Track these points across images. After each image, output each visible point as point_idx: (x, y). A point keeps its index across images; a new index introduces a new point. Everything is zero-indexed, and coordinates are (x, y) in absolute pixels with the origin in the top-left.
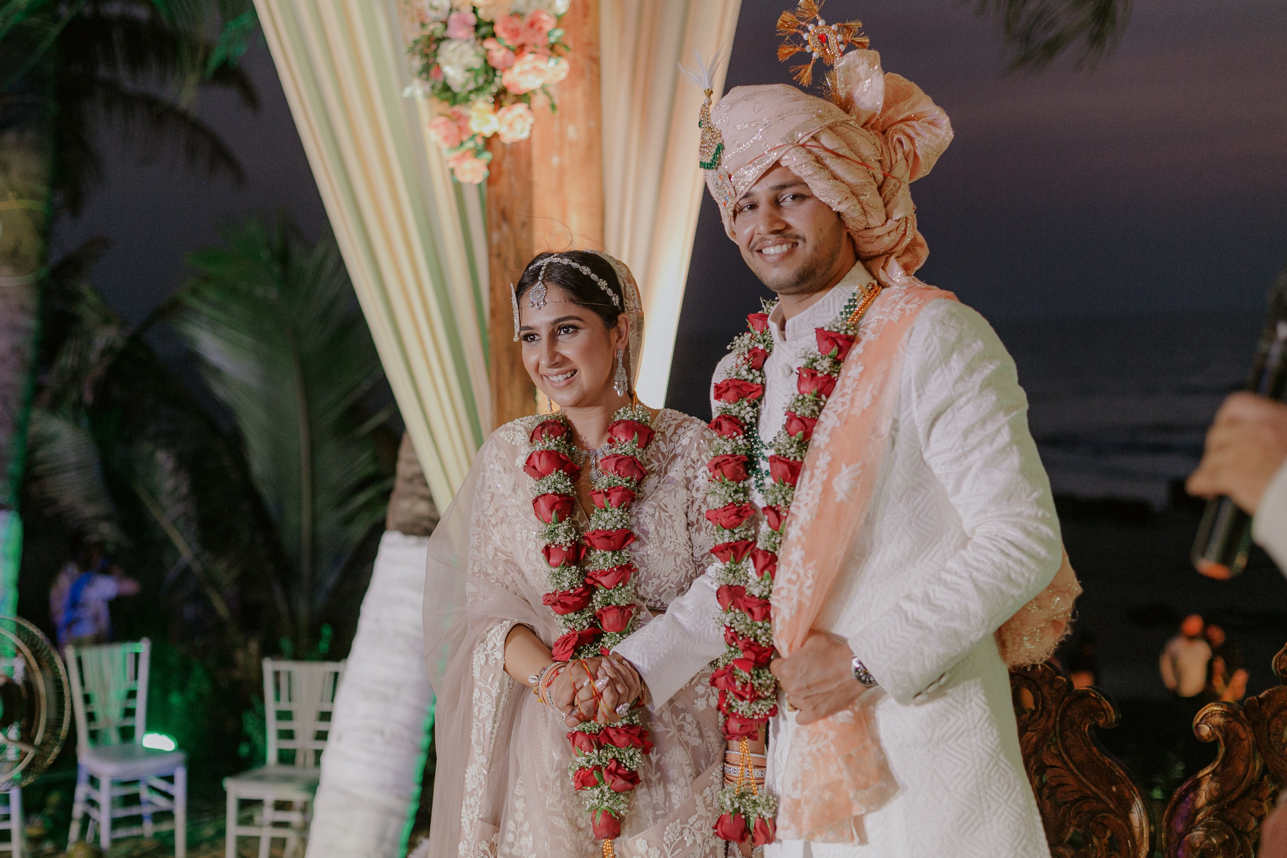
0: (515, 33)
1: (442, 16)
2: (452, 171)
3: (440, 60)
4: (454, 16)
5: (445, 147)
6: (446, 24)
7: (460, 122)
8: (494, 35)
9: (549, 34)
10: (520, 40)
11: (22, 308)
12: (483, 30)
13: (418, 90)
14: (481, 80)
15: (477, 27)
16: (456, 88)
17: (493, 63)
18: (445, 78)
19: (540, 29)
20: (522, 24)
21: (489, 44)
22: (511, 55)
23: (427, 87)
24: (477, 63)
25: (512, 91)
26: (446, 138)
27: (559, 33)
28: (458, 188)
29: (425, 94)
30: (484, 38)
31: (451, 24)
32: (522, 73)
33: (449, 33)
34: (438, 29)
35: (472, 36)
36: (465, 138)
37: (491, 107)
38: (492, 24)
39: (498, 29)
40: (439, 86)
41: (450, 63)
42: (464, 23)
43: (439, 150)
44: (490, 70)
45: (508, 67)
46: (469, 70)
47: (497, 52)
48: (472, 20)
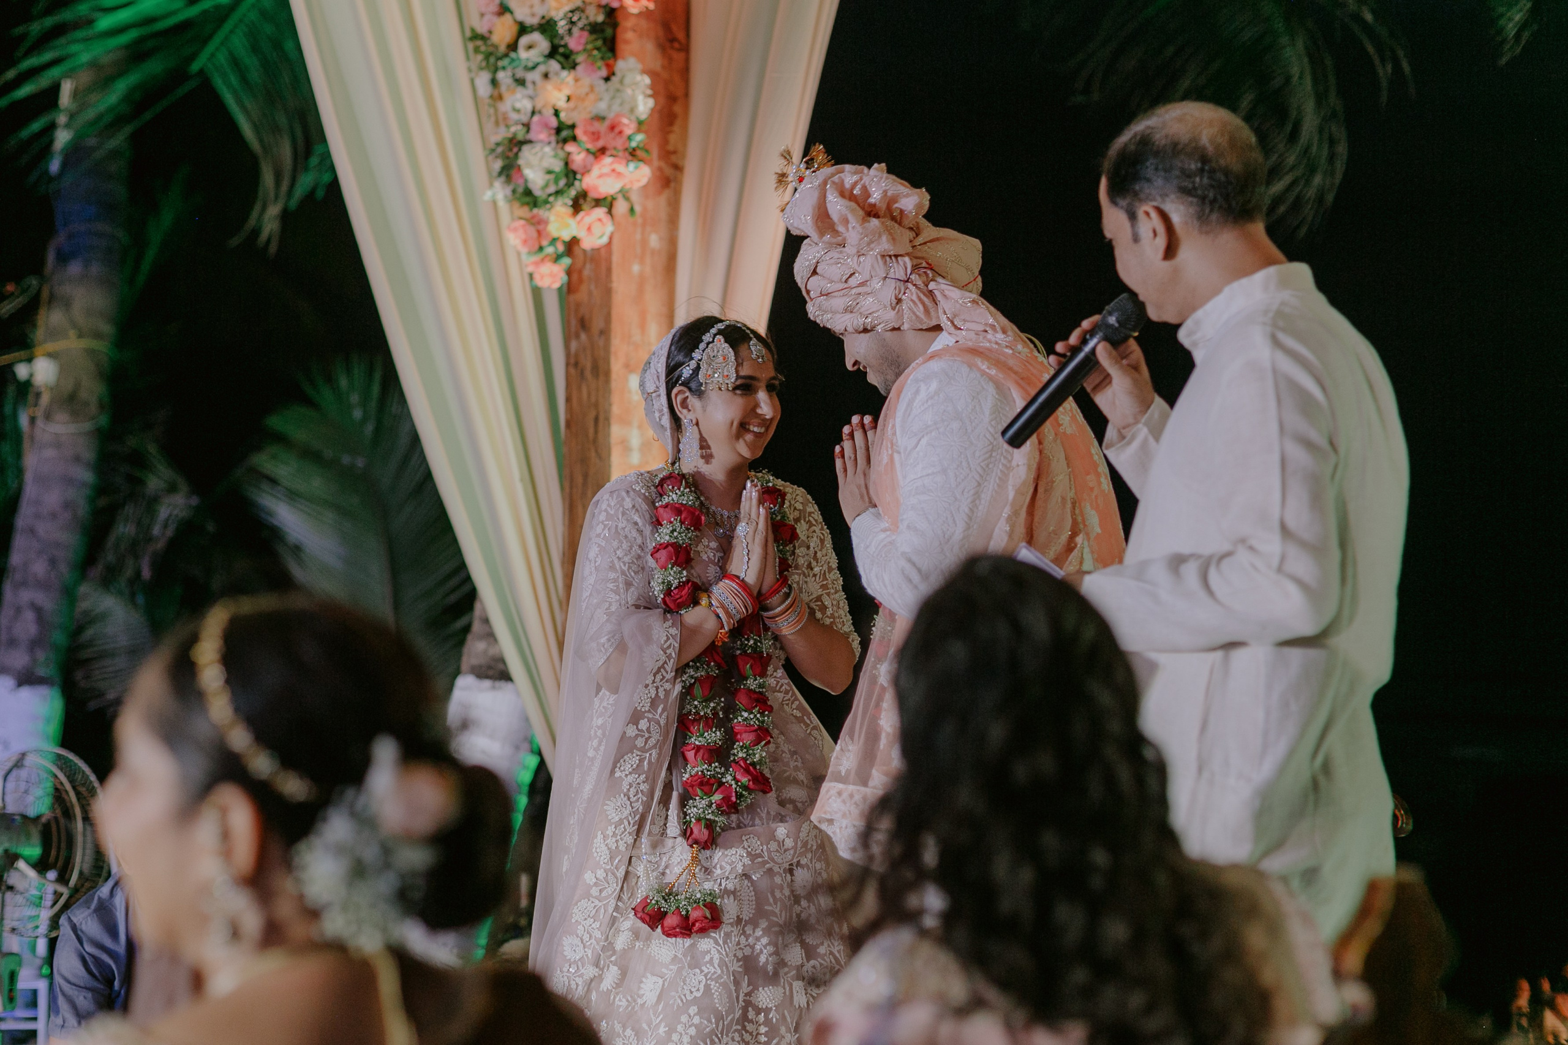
0: (595, 136)
1: (524, 119)
2: (531, 276)
3: (521, 162)
4: (536, 118)
5: (524, 251)
6: (527, 126)
7: (538, 224)
8: (574, 138)
9: (629, 138)
10: (600, 144)
11: (77, 459)
12: (564, 134)
13: (500, 192)
14: (562, 182)
15: (558, 130)
16: (537, 192)
17: (574, 167)
18: (526, 181)
19: (621, 132)
20: (602, 127)
21: (570, 147)
22: (591, 158)
23: (508, 191)
24: (558, 166)
25: (593, 195)
26: (525, 242)
27: (640, 137)
28: (537, 294)
29: (506, 197)
30: (565, 141)
31: (533, 127)
32: (601, 176)
33: (531, 136)
34: (518, 130)
35: (553, 138)
36: (545, 243)
37: (570, 210)
38: (573, 127)
39: (579, 132)
40: (520, 190)
41: (530, 166)
42: (546, 126)
43: (519, 254)
44: (570, 174)
45: (587, 171)
46: (549, 172)
47: (579, 157)
48: (554, 122)
